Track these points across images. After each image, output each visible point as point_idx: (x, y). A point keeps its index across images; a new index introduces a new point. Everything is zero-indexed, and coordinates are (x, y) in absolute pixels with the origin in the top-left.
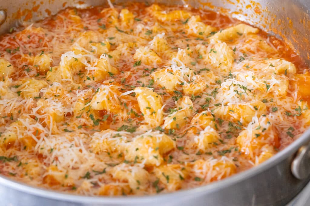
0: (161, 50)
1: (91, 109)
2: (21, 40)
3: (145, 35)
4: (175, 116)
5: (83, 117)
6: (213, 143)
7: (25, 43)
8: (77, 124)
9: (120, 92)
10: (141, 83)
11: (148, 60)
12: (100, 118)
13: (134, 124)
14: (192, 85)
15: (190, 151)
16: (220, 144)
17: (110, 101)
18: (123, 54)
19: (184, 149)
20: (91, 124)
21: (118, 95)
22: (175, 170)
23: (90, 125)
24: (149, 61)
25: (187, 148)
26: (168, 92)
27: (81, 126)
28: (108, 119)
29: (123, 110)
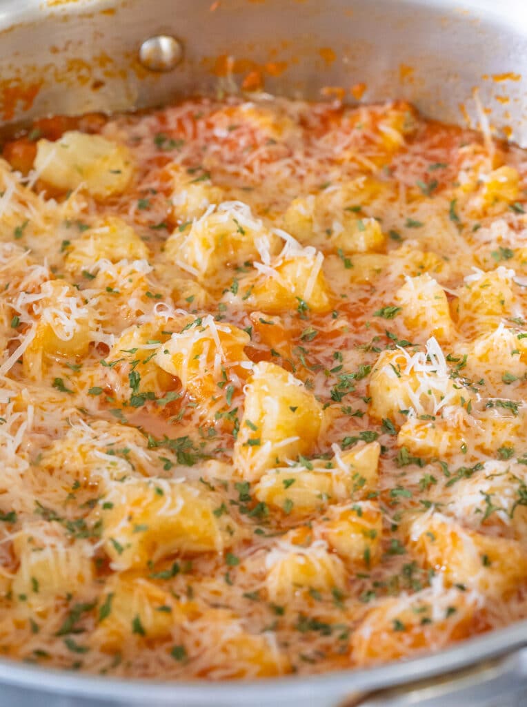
0: (478, 308)
1: (151, 360)
2: (210, 126)
3: (488, 257)
4: (293, 477)
5: (118, 370)
6: (306, 589)
7: (215, 139)
8: (95, 379)
9: (244, 355)
10: (341, 361)
11: (418, 317)
12: (159, 394)
13: (212, 446)
14: (423, 428)
15: (241, 578)
16: (328, 601)
17: (198, 362)
18: (387, 274)
19: (237, 568)
20: (123, 396)
21: (231, 358)
22: (146, 601)
23: (119, 398)
24: (422, 319)
25: (243, 569)
26: (369, 415)
27: (100, 388)
28: (170, 405)
29: (215, 401)
